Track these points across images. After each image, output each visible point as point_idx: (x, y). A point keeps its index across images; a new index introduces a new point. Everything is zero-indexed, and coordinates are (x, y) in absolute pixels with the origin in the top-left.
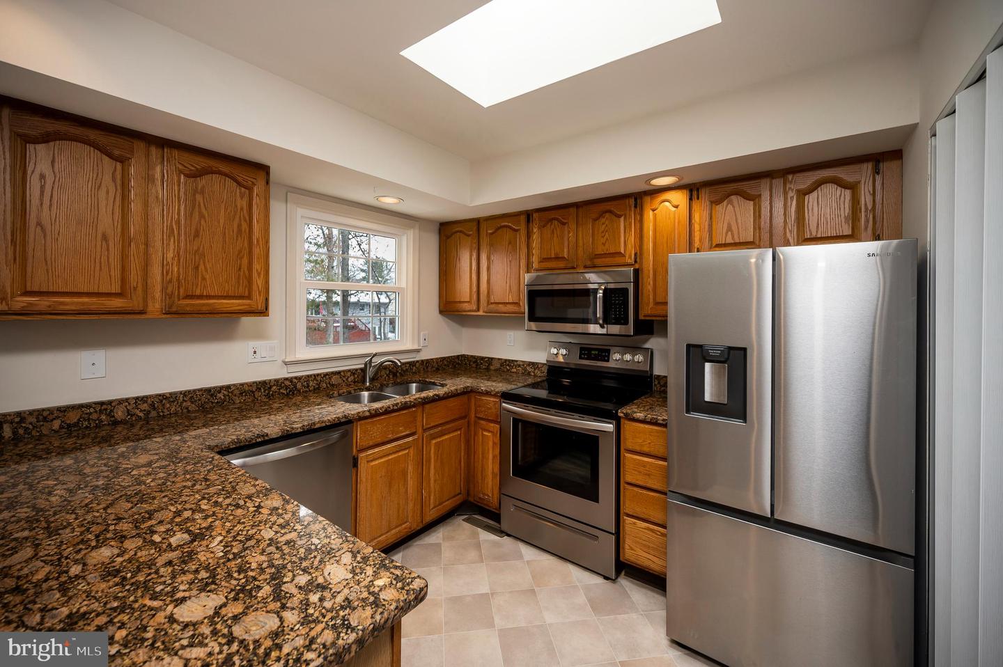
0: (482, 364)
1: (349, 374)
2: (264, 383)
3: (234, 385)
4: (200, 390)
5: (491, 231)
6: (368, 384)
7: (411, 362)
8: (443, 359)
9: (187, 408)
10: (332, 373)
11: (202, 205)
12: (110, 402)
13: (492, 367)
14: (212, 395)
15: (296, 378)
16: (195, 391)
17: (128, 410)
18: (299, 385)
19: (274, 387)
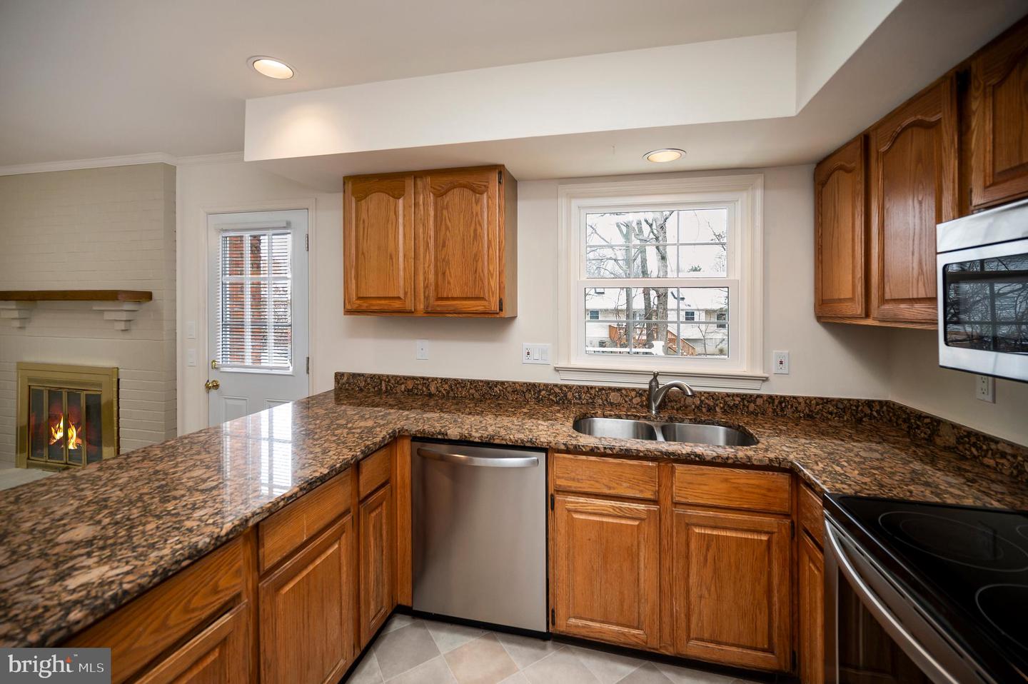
0: (918, 427)
1: (633, 394)
2: (534, 385)
3: (507, 382)
4: (482, 381)
5: (885, 148)
6: (654, 412)
7: (746, 395)
8: (826, 401)
9: (473, 395)
10: (610, 388)
11: (447, 218)
12: (428, 379)
13: (938, 441)
14: (490, 388)
15: (566, 386)
16: (478, 381)
17: (437, 387)
18: (570, 395)
19: (544, 392)
